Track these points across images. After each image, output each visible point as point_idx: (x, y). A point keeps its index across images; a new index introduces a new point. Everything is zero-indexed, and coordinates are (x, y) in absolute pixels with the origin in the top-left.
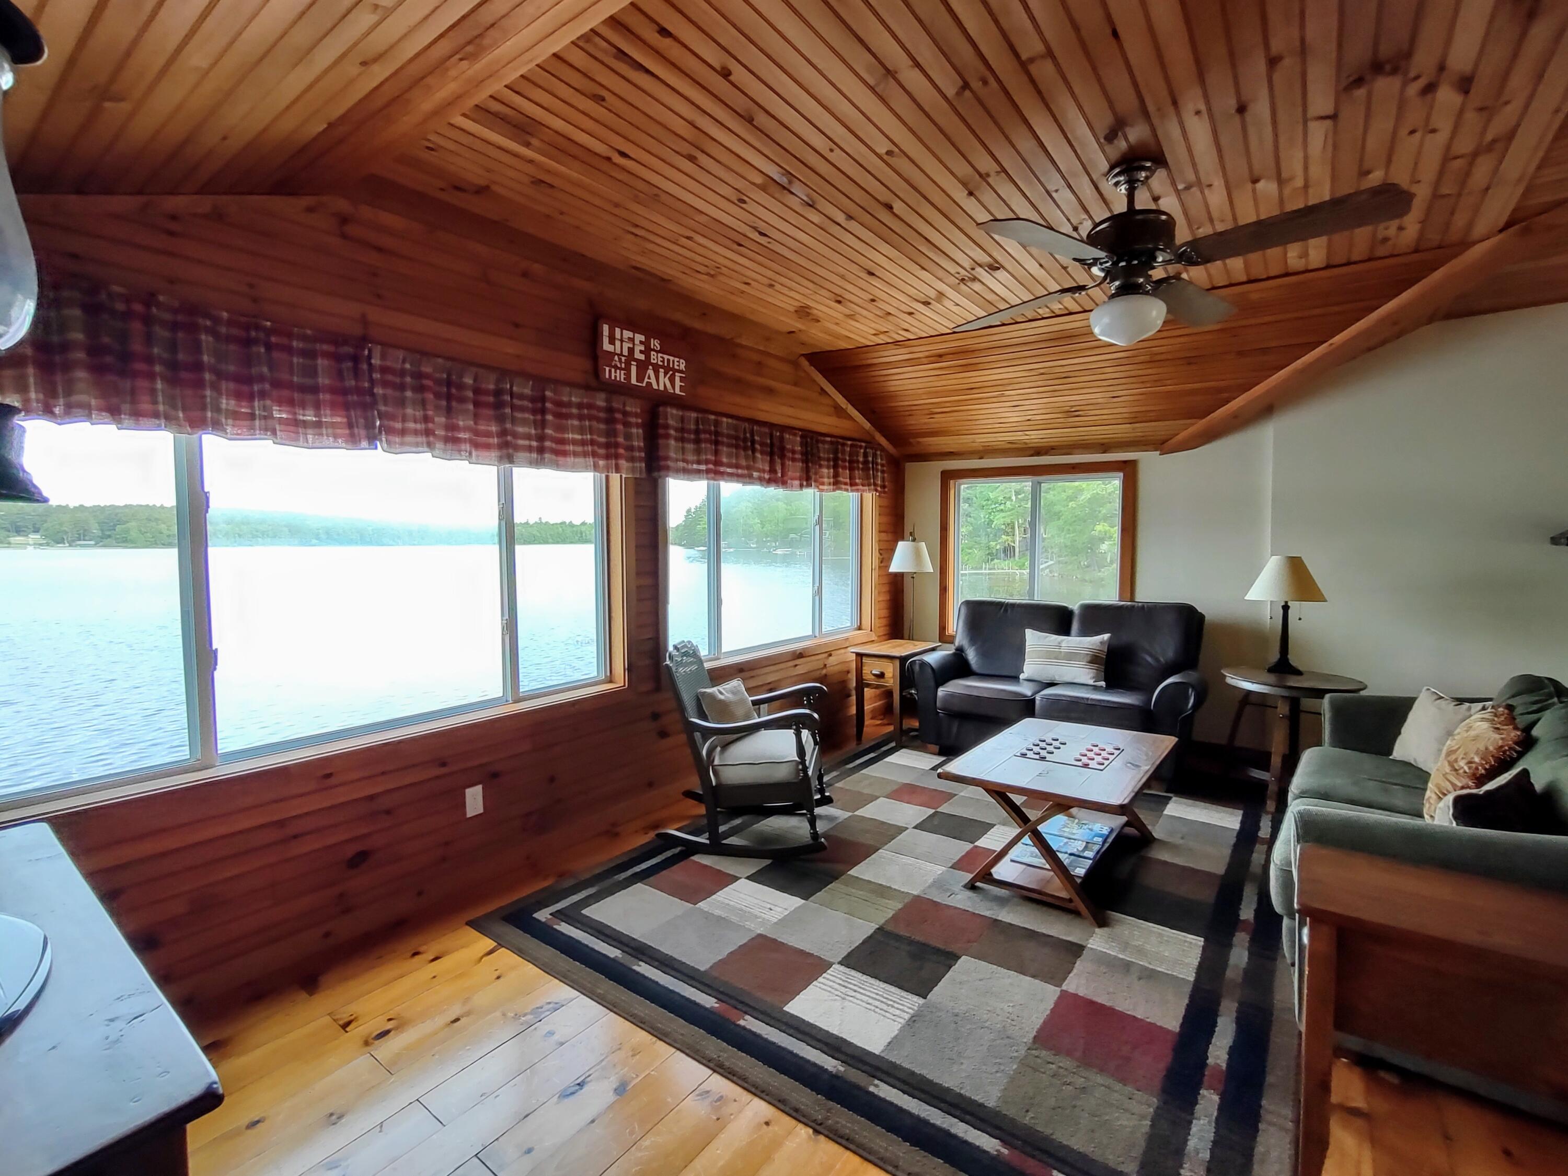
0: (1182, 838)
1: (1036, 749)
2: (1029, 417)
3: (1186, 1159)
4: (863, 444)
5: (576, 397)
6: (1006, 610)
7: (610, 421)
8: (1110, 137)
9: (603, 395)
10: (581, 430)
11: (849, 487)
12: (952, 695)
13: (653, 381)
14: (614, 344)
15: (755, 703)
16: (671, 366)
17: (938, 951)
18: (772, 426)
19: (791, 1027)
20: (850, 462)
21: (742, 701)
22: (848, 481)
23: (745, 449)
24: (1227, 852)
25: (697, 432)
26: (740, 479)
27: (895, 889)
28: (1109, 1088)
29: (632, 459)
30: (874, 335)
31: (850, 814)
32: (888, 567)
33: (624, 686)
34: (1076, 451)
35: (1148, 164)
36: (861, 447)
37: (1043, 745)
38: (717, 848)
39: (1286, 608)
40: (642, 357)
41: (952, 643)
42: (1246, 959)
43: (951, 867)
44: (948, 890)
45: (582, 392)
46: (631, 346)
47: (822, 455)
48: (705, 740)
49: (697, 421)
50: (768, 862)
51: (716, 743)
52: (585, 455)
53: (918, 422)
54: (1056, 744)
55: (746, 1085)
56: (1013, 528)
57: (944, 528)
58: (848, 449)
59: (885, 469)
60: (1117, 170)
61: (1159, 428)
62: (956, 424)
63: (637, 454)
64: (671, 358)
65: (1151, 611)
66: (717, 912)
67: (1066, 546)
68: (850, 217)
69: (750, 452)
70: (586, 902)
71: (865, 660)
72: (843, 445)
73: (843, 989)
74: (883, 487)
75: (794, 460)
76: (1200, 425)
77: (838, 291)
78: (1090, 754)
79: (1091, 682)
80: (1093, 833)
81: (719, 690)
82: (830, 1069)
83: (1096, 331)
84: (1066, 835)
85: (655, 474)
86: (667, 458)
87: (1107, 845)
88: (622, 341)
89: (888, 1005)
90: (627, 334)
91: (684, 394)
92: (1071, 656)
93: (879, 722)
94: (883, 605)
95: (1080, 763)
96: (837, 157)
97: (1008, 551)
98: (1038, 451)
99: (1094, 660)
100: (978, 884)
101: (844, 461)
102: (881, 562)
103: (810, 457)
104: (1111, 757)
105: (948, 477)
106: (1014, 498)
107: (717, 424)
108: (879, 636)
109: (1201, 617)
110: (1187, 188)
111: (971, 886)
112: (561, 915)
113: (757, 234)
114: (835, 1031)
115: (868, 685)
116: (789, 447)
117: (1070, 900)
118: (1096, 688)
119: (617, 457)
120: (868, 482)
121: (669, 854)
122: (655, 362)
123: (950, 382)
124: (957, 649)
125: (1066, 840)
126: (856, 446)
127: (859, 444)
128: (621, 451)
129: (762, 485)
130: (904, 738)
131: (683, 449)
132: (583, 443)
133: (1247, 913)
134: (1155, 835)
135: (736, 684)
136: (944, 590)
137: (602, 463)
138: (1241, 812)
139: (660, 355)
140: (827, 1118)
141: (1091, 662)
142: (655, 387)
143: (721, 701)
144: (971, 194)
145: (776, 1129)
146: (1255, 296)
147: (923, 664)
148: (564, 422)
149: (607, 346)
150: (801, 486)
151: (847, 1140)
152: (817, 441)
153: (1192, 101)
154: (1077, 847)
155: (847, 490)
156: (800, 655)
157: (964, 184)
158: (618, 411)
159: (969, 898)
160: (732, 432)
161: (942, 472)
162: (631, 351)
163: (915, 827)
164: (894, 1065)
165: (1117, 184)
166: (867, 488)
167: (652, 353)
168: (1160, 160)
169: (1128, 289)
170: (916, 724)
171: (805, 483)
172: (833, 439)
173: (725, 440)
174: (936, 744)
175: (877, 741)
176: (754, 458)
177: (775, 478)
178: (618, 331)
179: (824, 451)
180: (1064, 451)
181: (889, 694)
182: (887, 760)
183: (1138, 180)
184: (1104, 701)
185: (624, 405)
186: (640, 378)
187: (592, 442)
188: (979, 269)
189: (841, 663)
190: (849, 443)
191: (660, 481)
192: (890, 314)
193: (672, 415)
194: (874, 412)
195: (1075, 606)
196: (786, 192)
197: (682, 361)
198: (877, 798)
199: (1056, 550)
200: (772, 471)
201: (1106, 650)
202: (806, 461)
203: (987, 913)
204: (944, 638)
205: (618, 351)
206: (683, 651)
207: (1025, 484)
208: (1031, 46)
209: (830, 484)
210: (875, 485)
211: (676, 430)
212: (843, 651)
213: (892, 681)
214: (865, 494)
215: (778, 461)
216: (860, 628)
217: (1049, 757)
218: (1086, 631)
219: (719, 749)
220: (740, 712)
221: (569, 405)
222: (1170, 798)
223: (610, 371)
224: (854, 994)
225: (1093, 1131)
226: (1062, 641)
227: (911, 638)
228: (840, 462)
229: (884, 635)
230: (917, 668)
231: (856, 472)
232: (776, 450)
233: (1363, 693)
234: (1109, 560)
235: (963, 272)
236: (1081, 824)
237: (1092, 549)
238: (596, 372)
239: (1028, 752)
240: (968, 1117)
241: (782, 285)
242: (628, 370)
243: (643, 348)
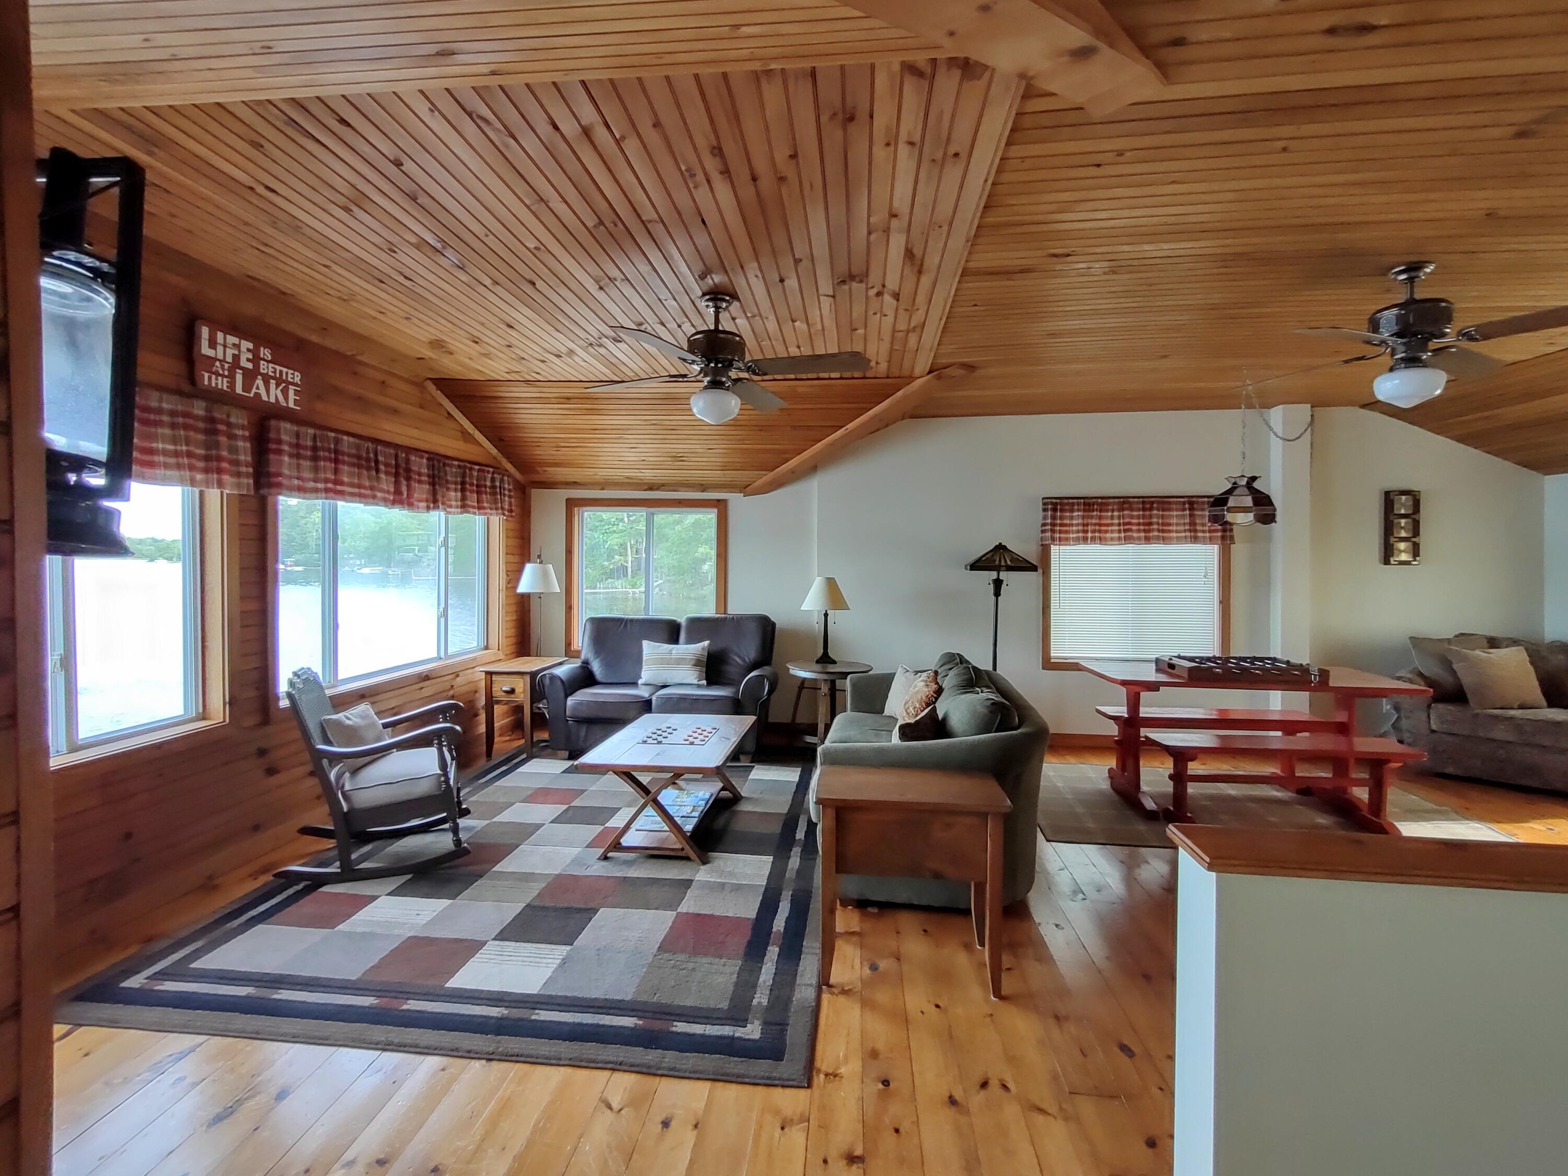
0: (761, 793)
1: (655, 736)
2: (644, 458)
3: (758, 988)
4: (491, 470)
5: (168, 403)
6: (626, 625)
7: (211, 432)
8: (703, 277)
9: (203, 404)
10: (175, 441)
11: (476, 511)
12: (581, 703)
13: (263, 391)
14: (215, 349)
15: (385, 726)
16: (284, 377)
17: (580, 910)
18: (397, 446)
19: (454, 997)
20: (477, 486)
21: (373, 724)
22: (476, 504)
23: (368, 469)
24: (790, 798)
25: (315, 449)
26: (363, 500)
27: (538, 874)
28: (711, 964)
29: (238, 475)
30: (507, 373)
31: (488, 822)
32: (515, 587)
33: (224, 721)
34: (680, 489)
35: (728, 298)
36: (488, 472)
37: (659, 732)
38: (350, 874)
39: (826, 615)
40: (250, 366)
41: (578, 657)
42: (798, 863)
43: (586, 847)
44: (585, 864)
45: (174, 398)
46: (236, 352)
47: (449, 478)
48: (332, 766)
49: (315, 438)
50: (409, 876)
51: (343, 770)
52: (179, 467)
53: (544, 453)
54: (670, 730)
55: (418, 1050)
56: (626, 549)
57: (569, 552)
58: (475, 474)
59: (512, 494)
60: (707, 297)
61: (742, 476)
62: (582, 457)
63: (244, 469)
64: (285, 370)
65: (739, 621)
66: (359, 930)
67: (674, 566)
68: (496, 283)
69: (374, 473)
70: (196, 955)
71: (494, 678)
72: (471, 469)
73: (501, 958)
74: (511, 511)
75: (420, 482)
76: (770, 476)
77: (476, 333)
78: (695, 735)
79: (695, 682)
80: (698, 799)
81: (345, 716)
82: (495, 1015)
83: (695, 410)
84: (678, 803)
85: (263, 491)
86: (279, 475)
87: (708, 806)
88: (225, 346)
89: (541, 958)
90: (232, 340)
91: (299, 408)
92: (680, 661)
93: (508, 738)
94: (511, 624)
95: (688, 742)
96: (491, 240)
97: (621, 571)
98: (651, 487)
99: (698, 663)
100: (610, 854)
101: (472, 485)
102: (508, 583)
103: (437, 480)
104: (710, 735)
105: (572, 504)
106: (626, 520)
107: (337, 441)
108: (506, 655)
109: (774, 624)
110: (754, 316)
111: (605, 858)
112: (163, 975)
113: (402, 277)
114: (496, 988)
115: (498, 702)
116: (415, 468)
117: (683, 849)
118: (699, 686)
119: (220, 471)
120: (496, 506)
121: (291, 891)
122: (265, 372)
123: (575, 422)
124: (583, 663)
125: (678, 808)
126: (483, 471)
127: (487, 469)
128: (225, 465)
129: (386, 506)
130: (534, 750)
131: (298, 466)
132: (176, 454)
133: (800, 835)
134: (743, 795)
135: (364, 708)
136: (569, 608)
137: (199, 477)
138: (800, 769)
139: (271, 365)
140: (498, 1048)
141: (695, 665)
142: (265, 398)
143: (349, 726)
144: (601, 288)
145: (452, 1070)
146: (800, 390)
147: (553, 678)
148: (153, 430)
149: (206, 350)
150: (428, 508)
151: (517, 1056)
152: (444, 465)
153: (752, 268)
154: (687, 810)
155: (475, 513)
156: (426, 677)
157: (597, 282)
158: (222, 422)
159: (603, 866)
160: (354, 451)
161: (567, 500)
162: (236, 358)
163: (552, 822)
164: (550, 996)
165: (707, 306)
166: (494, 511)
167: (262, 362)
168: (735, 297)
169: (716, 384)
170: (545, 735)
171: (432, 505)
172: (460, 463)
173: (346, 458)
174: (565, 750)
175: (507, 756)
176: (378, 479)
177: (399, 499)
178: (220, 336)
179: (452, 473)
180: (671, 488)
181: (518, 709)
182: (518, 770)
183: (721, 308)
184: (705, 695)
185: (228, 416)
186: (247, 387)
187: (189, 455)
188: (604, 339)
189: (468, 683)
190: (477, 467)
191: (270, 499)
192: (524, 358)
193: (286, 431)
194: (502, 440)
195: (682, 620)
196: (438, 253)
197: (296, 373)
198: (513, 804)
199: (665, 570)
200: (398, 492)
201: (706, 654)
202: (433, 484)
203: (618, 875)
204: (570, 652)
205: (220, 356)
206: (304, 677)
207: (640, 514)
208: (648, 214)
209: (457, 507)
210: (502, 508)
211: (290, 445)
212: (470, 671)
213: (522, 695)
214: (492, 518)
215: (404, 482)
216: (487, 648)
217: (664, 741)
218: (690, 641)
219: (347, 775)
220: (370, 735)
221: (159, 411)
222: (754, 767)
223: (210, 378)
224: (510, 958)
225: (700, 992)
226: (673, 648)
227: (538, 655)
228: (468, 486)
229: (513, 653)
230: (547, 681)
231: (484, 496)
232: (401, 471)
233: (870, 673)
234: (709, 579)
235: (591, 339)
236: (688, 794)
237: (695, 568)
238: (192, 378)
239: (648, 739)
240: (612, 1011)
241: (419, 319)
242: (232, 377)
243: (251, 356)
